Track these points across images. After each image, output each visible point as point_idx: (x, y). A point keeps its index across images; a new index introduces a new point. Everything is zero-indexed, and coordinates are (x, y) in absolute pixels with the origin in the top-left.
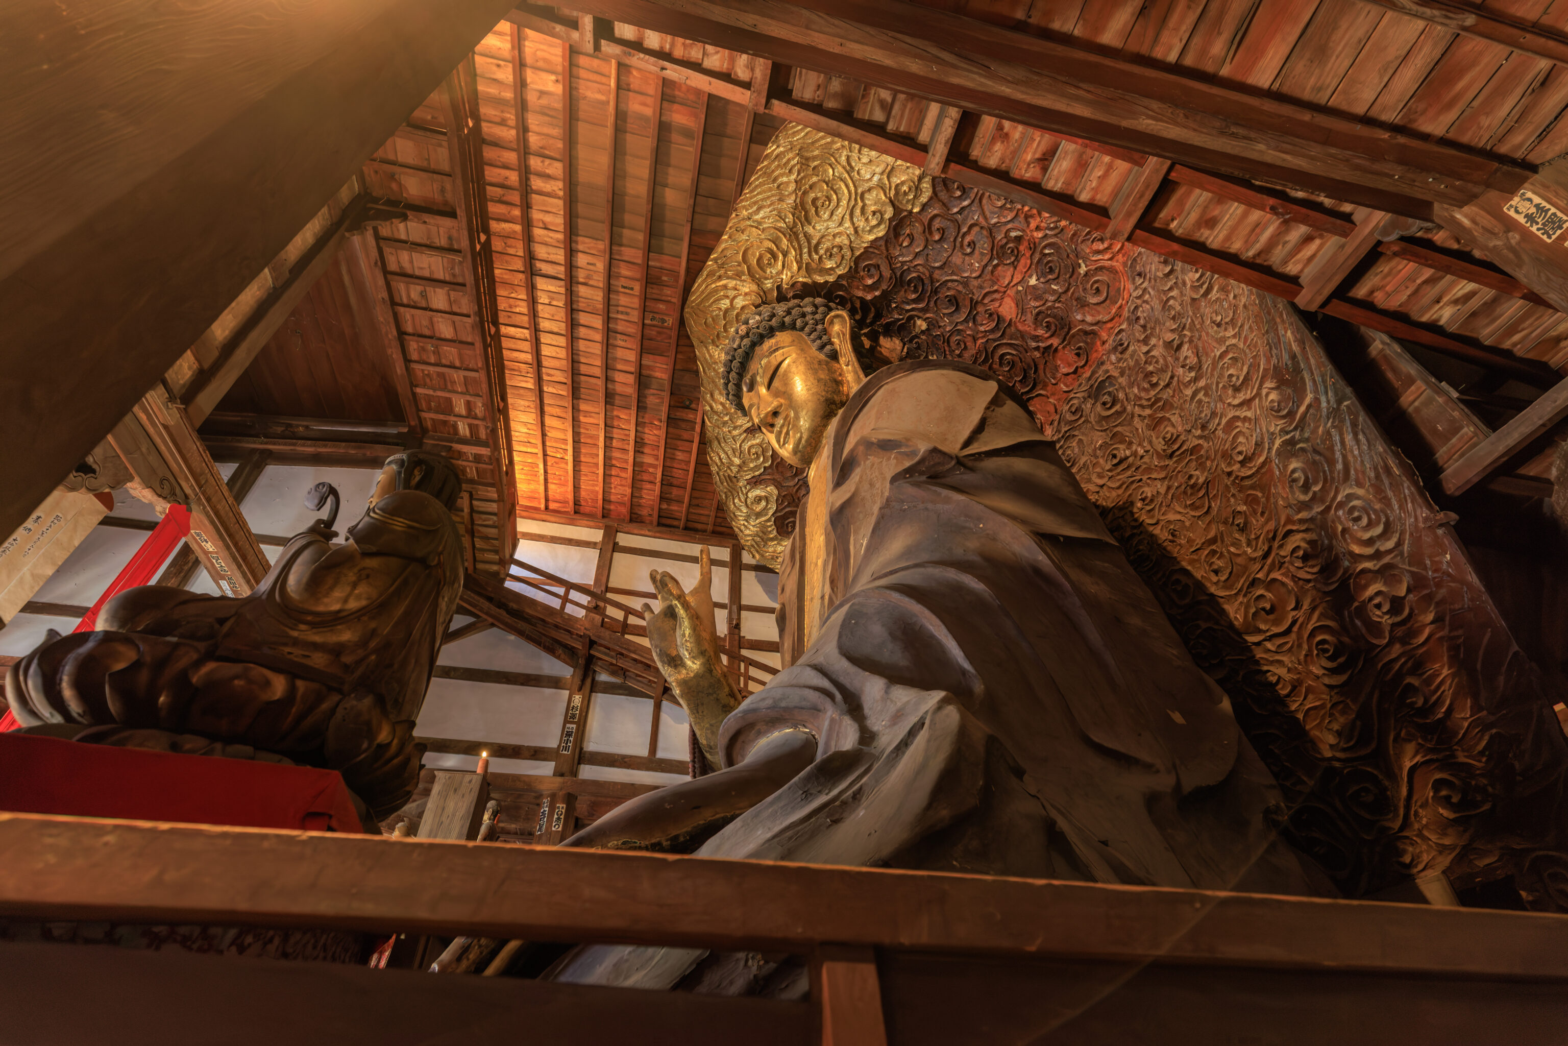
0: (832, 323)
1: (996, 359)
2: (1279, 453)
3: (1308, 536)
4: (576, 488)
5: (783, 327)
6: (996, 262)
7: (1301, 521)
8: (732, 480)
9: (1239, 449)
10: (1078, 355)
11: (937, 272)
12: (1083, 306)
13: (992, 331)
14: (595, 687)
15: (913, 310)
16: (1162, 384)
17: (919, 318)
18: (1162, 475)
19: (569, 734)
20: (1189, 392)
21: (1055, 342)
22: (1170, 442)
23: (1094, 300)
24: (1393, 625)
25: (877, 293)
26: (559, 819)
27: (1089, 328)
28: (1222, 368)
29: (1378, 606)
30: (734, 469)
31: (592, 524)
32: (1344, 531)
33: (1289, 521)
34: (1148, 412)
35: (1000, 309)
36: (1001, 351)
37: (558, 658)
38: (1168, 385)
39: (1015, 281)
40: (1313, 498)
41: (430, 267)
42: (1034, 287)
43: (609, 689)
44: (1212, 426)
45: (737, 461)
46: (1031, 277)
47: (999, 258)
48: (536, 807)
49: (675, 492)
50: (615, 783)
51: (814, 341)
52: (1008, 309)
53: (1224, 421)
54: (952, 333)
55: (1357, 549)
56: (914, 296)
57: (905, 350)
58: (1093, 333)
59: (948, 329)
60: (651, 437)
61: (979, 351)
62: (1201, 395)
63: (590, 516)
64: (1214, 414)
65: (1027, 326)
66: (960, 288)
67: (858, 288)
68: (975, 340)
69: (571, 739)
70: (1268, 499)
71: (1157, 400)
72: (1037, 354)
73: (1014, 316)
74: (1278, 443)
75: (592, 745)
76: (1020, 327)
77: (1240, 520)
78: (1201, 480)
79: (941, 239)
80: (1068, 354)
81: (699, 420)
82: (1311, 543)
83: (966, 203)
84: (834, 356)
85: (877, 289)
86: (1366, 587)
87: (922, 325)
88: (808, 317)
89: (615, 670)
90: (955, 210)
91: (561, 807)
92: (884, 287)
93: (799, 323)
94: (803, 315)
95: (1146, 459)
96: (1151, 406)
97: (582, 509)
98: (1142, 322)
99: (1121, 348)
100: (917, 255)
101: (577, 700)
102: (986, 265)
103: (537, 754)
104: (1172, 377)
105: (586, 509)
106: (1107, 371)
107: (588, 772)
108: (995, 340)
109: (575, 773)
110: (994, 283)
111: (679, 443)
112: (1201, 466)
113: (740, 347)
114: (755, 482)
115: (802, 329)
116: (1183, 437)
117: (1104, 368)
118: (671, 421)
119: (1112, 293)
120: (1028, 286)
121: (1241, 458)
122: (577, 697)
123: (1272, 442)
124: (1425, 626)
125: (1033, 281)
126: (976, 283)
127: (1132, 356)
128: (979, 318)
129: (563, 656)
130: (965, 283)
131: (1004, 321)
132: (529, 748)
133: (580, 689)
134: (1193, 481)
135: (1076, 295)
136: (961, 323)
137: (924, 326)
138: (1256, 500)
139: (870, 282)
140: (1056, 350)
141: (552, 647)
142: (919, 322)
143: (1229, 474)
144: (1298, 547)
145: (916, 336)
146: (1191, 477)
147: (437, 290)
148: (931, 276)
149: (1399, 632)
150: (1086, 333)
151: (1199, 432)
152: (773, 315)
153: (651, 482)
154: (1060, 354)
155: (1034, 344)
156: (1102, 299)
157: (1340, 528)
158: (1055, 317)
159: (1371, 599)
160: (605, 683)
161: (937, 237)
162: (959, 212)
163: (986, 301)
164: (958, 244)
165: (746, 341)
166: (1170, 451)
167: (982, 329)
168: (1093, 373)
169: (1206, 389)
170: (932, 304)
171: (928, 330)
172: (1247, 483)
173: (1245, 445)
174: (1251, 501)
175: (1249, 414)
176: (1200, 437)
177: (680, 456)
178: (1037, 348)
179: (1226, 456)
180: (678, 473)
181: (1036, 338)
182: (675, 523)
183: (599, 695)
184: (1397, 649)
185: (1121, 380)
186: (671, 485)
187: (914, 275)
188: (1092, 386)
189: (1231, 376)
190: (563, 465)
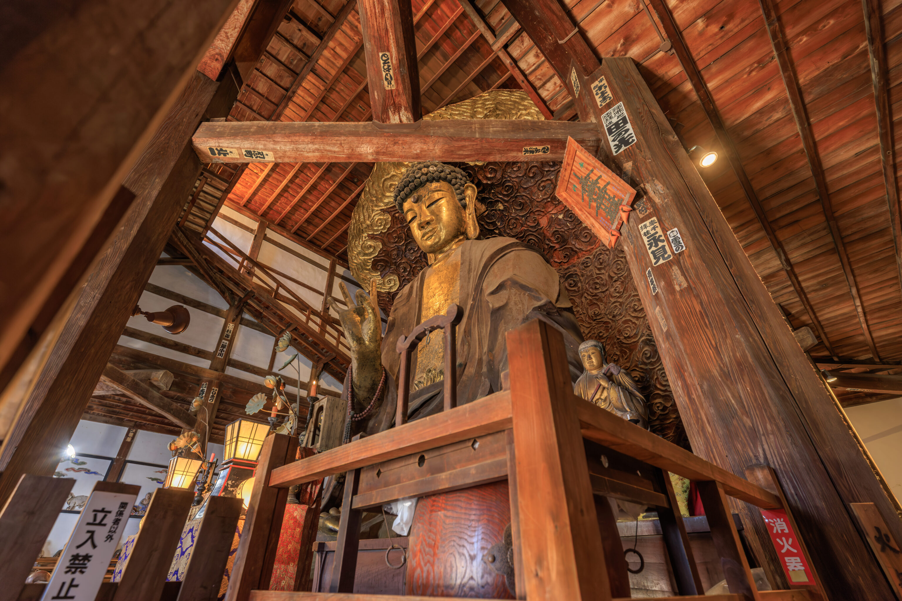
0: (467, 187)
1: (527, 239)
2: (642, 341)
3: (642, 374)
4: (255, 194)
5: (445, 179)
6: (549, 200)
7: (641, 368)
8: (360, 232)
9: (626, 332)
10: (565, 257)
11: (522, 189)
12: (576, 239)
13: (532, 227)
14: (243, 322)
15: (501, 198)
16: (600, 290)
17: (501, 203)
18: (588, 326)
19: (224, 346)
20: (613, 300)
21: (557, 246)
22: (596, 315)
23: (583, 240)
24: (661, 415)
25: (489, 182)
26: (213, 396)
27: (575, 249)
28: (633, 300)
29: (658, 407)
30: (364, 226)
31: (252, 216)
32: (657, 378)
33: (636, 366)
34: (589, 297)
35: (540, 220)
36: (531, 237)
37: (225, 298)
38: (603, 292)
39: (553, 212)
40: (649, 363)
41: (279, 51)
42: (560, 219)
43: (249, 324)
44: (617, 318)
45: (368, 222)
46: (560, 214)
47: (552, 199)
48: (197, 386)
49: (317, 220)
50: (250, 382)
51: (458, 194)
52: (544, 222)
53: (624, 319)
54: (513, 218)
55: (658, 386)
56: (505, 193)
57: (486, 213)
58: (576, 252)
59: (513, 215)
60: (322, 187)
61: (521, 232)
62: (617, 304)
63: (254, 212)
64: (620, 314)
65: (549, 234)
66: (528, 202)
67: (481, 175)
68: (522, 226)
69: (225, 350)
70: (630, 354)
71: (596, 295)
72: (546, 247)
73: (545, 226)
74: (643, 338)
75: (235, 356)
76: (545, 232)
77: (616, 358)
78: (605, 336)
79: (532, 177)
80: (561, 254)
81: (356, 192)
82: (642, 377)
83: (552, 169)
84: (465, 207)
85: (489, 180)
86: (655, 399)
87: (501, 207)
88: (458, 180)
89: (257, 315)
90: (546, 169)
91: (215, 389)
92: (494, 181)
93: (454, 181)
94: (456, 178)
95: (582, 316)
96: (593, 296)
97: (249, 206)
98: (601, 260)
99: (585, 265)
100: (518, 177)
101: (231, 326)
102: (544, 199)
103: (200, 353)
104: (607, 290)
105: (253, 206)
106: (576, 271)
107: (231, 371)
108: (531, 231)
109: (223, 370)
110: (544, 208)
111: (337, 198)
112: (607, 330)
113: (419, 178)
114: (372, 237)
115: (454, 185)
116: (602, 316)
117: (575, 268)
118: (341, 186)
119: (591, 241)
120: (557, 218)
121: (626, 336)
122: (231, 325)
123: (641, 336)
124: (671, 418)
125: (561, 217)
126: (536, 203)
127: (590, 272)
128: (529, 219)
129: (228, 298)
130: (532, 201)
131: (539, 226)
132: (195, 349)
133: (233, 321)
134: (601, 334)
135: (576, 233)
136: (520, 216)
137: (502, 208)
138: (625, 353)
139: (489, 176)
140: (556, 250)
141: (223, 291)
142: (500, 205)
143: (618, 339)
144: (636, 377)
145: (496, 210)
146: (601, 332)
147: (274, 64)
148: (518, 190)
149: (661, 417)
150: (573, 250)
151: (611, 317)
152: (442, 171)
153: (305, 209)
154: (557, 252)
155: (548, 242)
156: (586, 240)
157: (655, 377)
158: (562, 236)
159: (656, 403)
160: (248, 320)
161: (531, 175)
162: (547, 171)
163: (536, 213)
164: (538, 183)
165: (424, 177)
166: (594, 318)
167: (528, 223)
168: (568, 268)
169: (621, 304)
170: (512, 200)
171: (503, 210)
172: (624, 345)
173: (629, 332)
174: (623, 352)
175: (636, 322)
176: (610, 319)
177: (333, 204)
178: (548, 245)
179: (619, 331)
180: (325, 212)
181: (549, 240)
182: (305, 235)
183: (243, 326)
184: (657, 422)
185: (581, 278)
186: (317, 216)
187: (510, 184)
188: (566, 274)
189: (635, 305)
190: (255, 177)
